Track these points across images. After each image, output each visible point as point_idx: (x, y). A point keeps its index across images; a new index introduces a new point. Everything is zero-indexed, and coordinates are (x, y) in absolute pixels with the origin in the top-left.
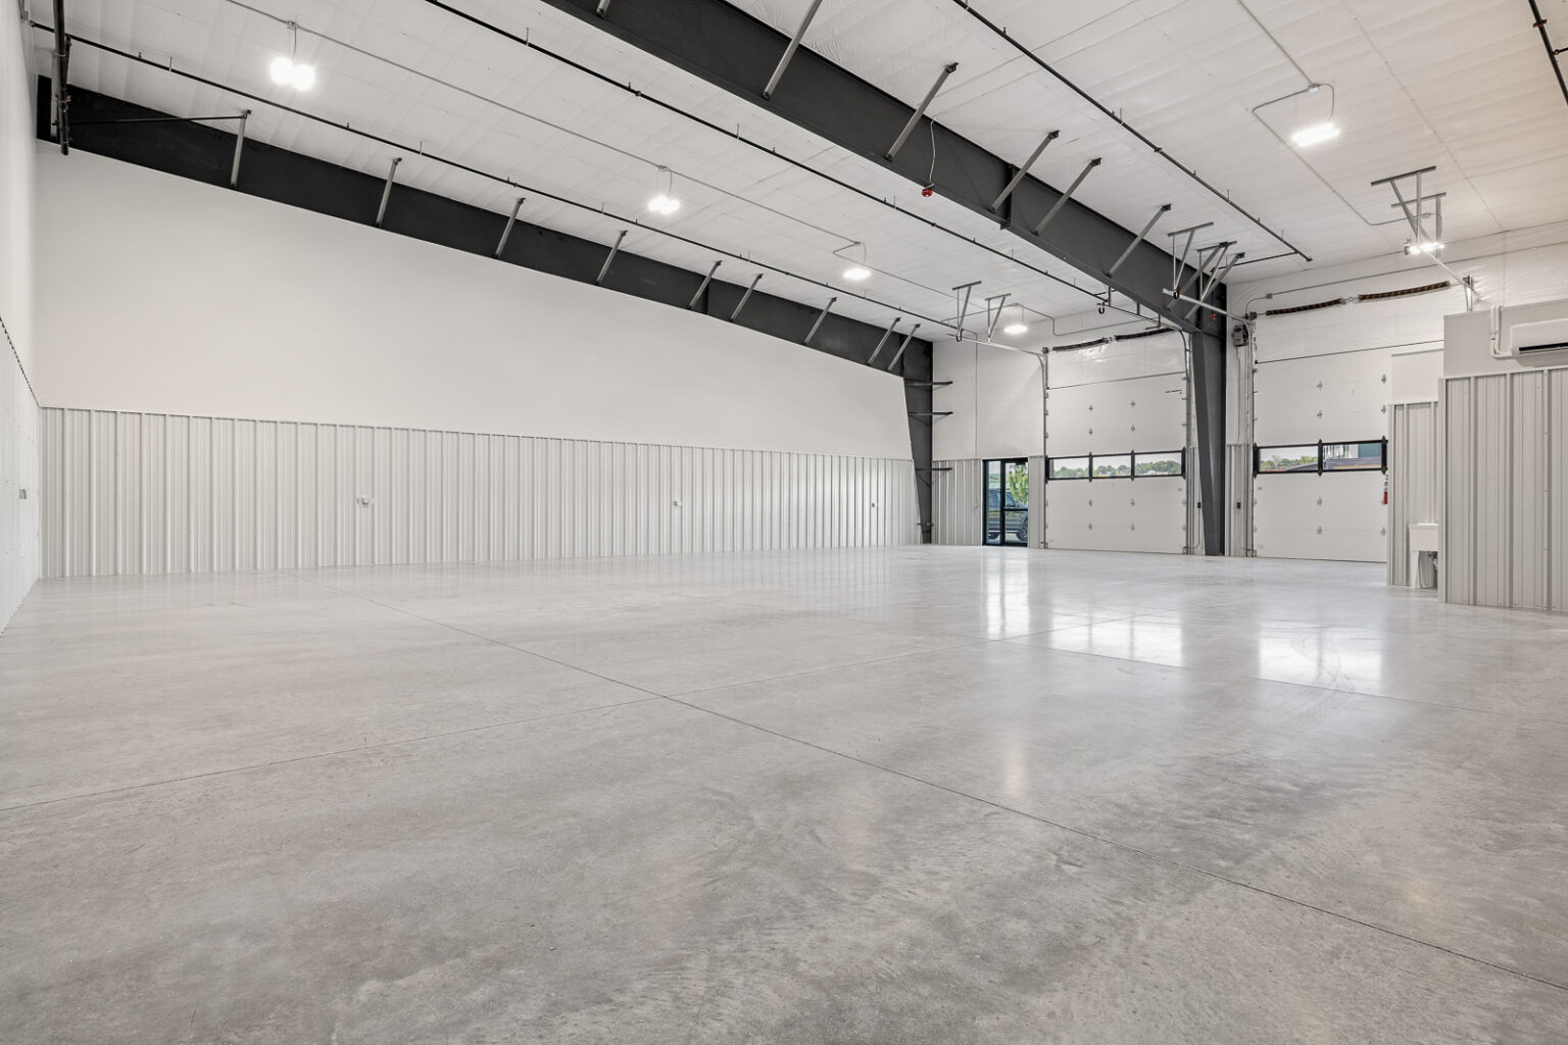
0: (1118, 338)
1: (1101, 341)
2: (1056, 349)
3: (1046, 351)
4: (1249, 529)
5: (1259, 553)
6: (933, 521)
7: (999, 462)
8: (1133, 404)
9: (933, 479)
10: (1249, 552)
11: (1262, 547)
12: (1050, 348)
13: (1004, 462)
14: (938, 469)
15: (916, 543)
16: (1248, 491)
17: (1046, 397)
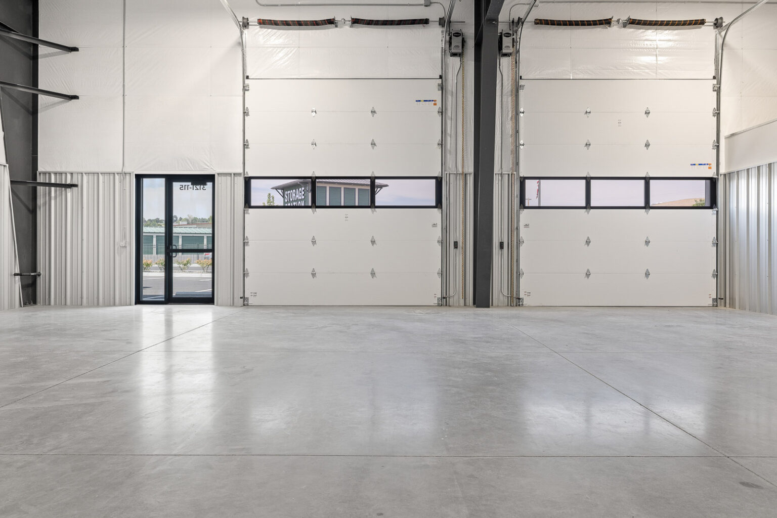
0: (356, 21)
1: (331, 22)
2: (262, 23)
3: (246, 24)
4: (515, 274)
5: (527, 301)
6: (41, 268)
7: (163, 180)
8: (373, 112)
9: (40, 201)
10: (515, 301)
11: (529, 294)
12: (253, 19)
13: (170, 179)
14: (50, 185)
15: (11, 307)
16: (513, 229)
17: (245, 89)
